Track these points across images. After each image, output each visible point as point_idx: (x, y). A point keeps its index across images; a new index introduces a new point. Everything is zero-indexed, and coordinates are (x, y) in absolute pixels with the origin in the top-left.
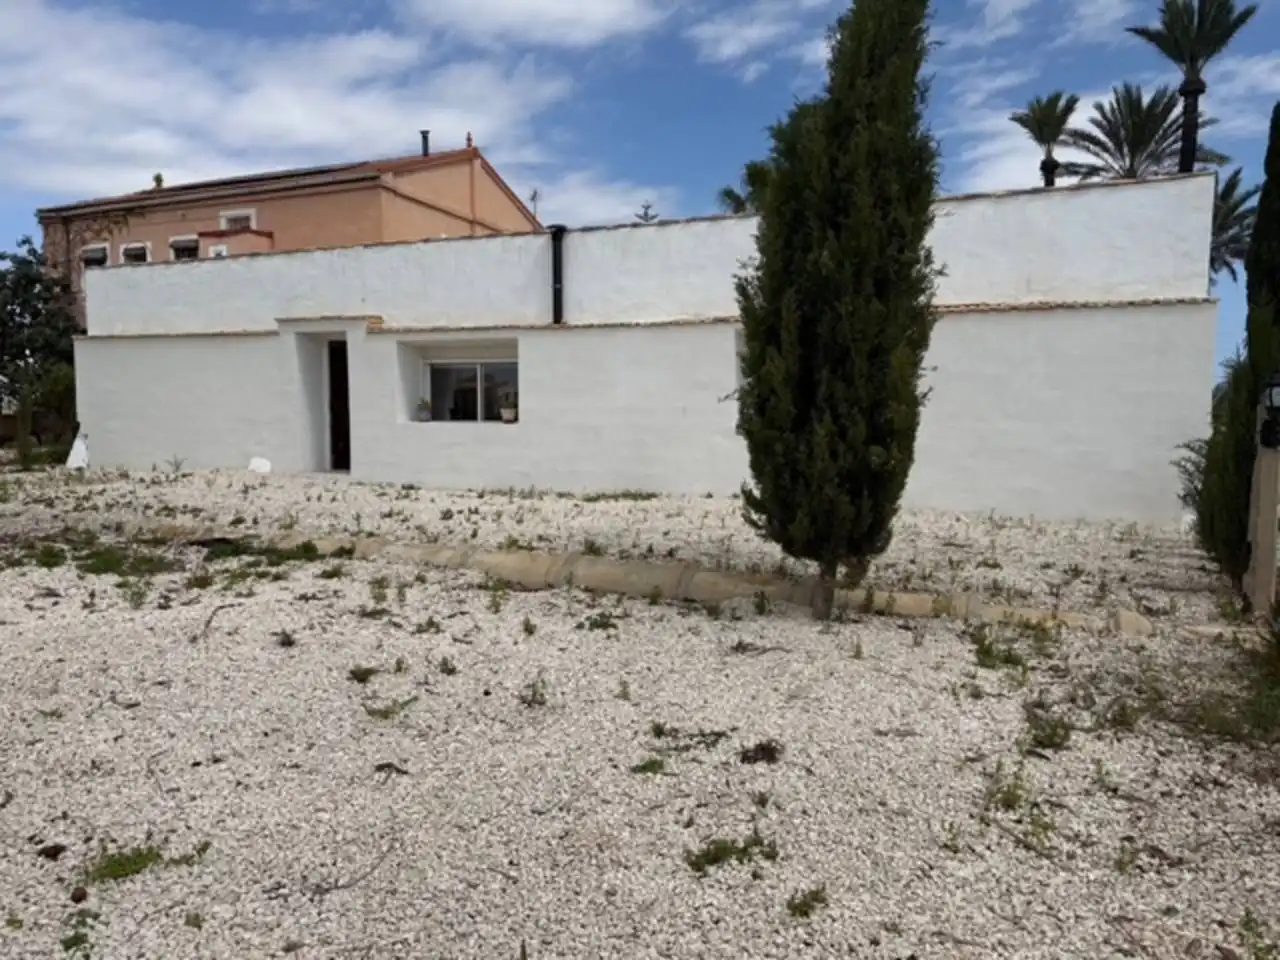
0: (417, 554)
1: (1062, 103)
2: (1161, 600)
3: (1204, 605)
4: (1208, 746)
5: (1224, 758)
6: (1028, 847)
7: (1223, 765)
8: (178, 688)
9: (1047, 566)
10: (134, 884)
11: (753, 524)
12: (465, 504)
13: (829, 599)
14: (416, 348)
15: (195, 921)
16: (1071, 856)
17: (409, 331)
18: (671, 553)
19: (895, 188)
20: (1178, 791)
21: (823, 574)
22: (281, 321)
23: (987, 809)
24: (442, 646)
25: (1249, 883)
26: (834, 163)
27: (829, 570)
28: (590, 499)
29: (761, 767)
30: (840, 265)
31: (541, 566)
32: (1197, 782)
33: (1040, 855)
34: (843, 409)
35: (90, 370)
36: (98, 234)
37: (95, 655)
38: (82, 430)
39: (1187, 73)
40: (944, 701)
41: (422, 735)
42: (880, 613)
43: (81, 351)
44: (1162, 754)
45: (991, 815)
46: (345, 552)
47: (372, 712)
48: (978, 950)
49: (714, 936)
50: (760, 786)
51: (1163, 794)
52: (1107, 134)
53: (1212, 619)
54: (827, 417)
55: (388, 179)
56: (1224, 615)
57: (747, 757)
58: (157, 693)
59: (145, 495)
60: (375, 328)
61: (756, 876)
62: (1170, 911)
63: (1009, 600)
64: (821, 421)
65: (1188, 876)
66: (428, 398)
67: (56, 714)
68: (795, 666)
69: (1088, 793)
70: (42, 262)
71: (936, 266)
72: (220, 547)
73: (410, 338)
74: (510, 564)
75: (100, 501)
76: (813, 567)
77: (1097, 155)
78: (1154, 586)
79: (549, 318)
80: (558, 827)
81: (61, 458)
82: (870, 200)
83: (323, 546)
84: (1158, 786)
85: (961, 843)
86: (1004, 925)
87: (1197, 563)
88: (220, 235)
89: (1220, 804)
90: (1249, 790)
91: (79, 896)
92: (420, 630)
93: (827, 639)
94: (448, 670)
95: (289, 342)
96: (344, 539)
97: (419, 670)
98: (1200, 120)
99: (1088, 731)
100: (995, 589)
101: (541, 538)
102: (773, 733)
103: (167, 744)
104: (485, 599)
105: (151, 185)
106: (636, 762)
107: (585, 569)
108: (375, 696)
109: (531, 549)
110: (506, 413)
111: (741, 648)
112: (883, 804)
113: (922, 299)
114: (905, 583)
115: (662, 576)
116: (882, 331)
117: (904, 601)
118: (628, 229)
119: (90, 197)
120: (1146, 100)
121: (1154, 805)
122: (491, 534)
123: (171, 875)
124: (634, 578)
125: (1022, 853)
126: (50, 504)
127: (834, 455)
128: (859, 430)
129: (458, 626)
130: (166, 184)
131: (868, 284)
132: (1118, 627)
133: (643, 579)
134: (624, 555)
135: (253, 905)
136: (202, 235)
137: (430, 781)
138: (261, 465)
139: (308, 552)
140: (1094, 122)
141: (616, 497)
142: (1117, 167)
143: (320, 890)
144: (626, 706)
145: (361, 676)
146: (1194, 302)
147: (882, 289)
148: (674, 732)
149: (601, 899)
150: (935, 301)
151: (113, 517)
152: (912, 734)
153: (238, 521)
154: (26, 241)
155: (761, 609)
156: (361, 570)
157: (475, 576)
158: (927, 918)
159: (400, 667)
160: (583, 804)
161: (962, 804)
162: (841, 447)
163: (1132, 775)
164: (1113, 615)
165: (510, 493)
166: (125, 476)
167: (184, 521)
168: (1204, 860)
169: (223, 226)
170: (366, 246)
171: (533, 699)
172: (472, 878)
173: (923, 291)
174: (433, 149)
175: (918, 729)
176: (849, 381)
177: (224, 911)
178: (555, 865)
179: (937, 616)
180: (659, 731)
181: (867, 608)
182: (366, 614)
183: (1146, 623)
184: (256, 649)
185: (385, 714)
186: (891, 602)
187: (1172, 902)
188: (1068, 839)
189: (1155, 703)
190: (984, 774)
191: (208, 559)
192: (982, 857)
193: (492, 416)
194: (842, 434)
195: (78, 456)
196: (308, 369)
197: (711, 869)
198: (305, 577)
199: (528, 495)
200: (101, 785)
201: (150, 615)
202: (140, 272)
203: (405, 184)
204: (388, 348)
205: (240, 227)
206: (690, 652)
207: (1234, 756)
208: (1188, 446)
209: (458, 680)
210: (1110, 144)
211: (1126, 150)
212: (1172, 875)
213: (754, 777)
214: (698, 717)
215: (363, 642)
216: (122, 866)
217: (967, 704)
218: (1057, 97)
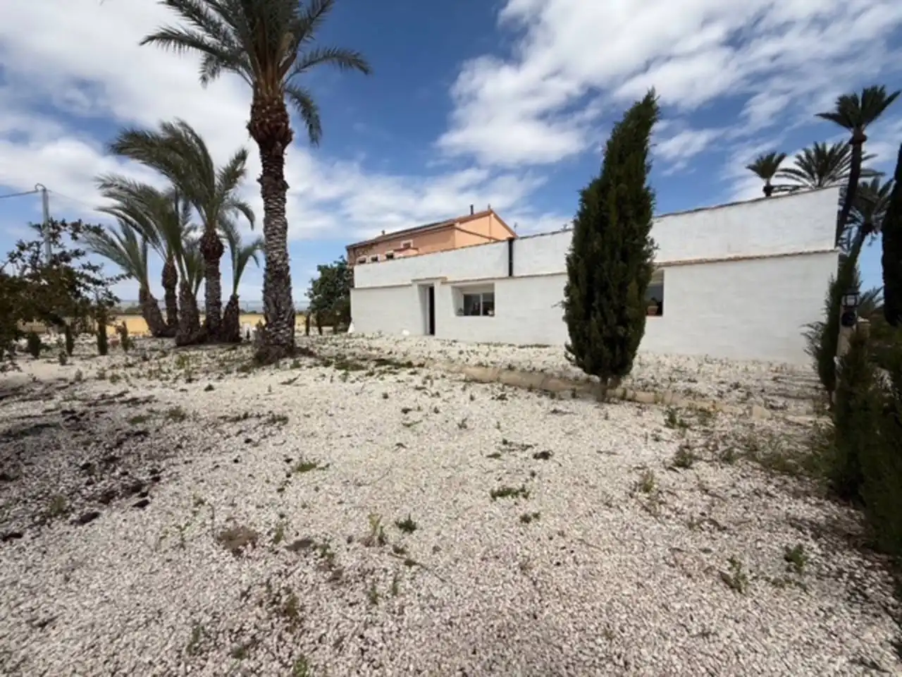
0: (445, 367)
1: (776, 157)
2: (780, 402)
3: (806, 406)
4: (772, 475)
5: (779, 483)
6: (647, 510)
7: (776, 486)
8: (347, 410)
9: (722, 383)
10: (305, 474)
11: (569, 359)
12: (470, 348)
13: (604, 393)
14: (458, 288)
15: (317, 489)
16: (668, 517)
17: (455, 282)
18: (542, 371)
19: (630, 213)
20: (743, 495)
21: (601, 382)
22: (414, 281)
23: (635, 490)
24: (438, 402)
25: (759, 544)
26: (601, 203)
27: (604, 380)
28: (521, 347)
29: (541, 461)
30: (603, 248)
31: (490, 373)
32: (757, 493)
33: (651, 515)
34: (606, 310)
35: (356, 301)
36: (363, 254)
37: (326, 398)
38: (353, 320)
39: (854, 133)
40: (640, 441)
41: (418, 435)
42: (630, 400)
43: (353, 294)
44: (743, 477)
45: (635, 494)
46: (421, 366)
47: (404, 424)
48: (596, 550)
49: (487, 524)
50: (535, 469)
51: (734, 496)
52: (804, 168)
53: (808, 413)
54: (599, 314)
55: (457, 225)
56: (818, 412)
57: (536, 457)
58: (341, 412)
59: (366, 343)
60: (444, 281)
61: (516, 504)
62: (706, 551)
63: (694, 398)
64: (595, 316)
65: (726, 536)
66: (462, 307)
67: (308, 416)
68: (576, 421)
69: (692, 490)
70: (346, 263)
71: (655, 245)
72: (381, 362)
73: (457, 285)
74: (478, 372)
75: (351, 345)
76: (597, 379)
77: (798, 180)
78: (780, 395)
79: (507, 274)
80: (449, 474)
81: (346, 330)
82: (617, 218)
83: (415, 363)
84: (734, 492)
85: (614, 504)
86: (615, 542)
87: (813, 385)
88: (400, 250)
89: (765, 506)
90: (787, 500)
91: (289, 476)
92: (433, 396)
93: (597, 410)
94: (436, 411)
95: (415, 287)
96: (422, 361)
97: (426, 410)
98: (863, 156)
99: (707, 462)
100: (689, 392)
101: (492, 363)
102: (552, 447)
103: (336, 429)
104: (462, 385)
105: (380, 234)
106: (491, 453)
107: (505, 376)
108: (407, 419)
109: (487, 366)
110: (490, 313)
111: (555, 412)
112: (587, 482)
113: (648, 260)
114: (645, 387)
115: (535, 380)
116: (625, 275)
117: (641, 395)
118: (549, 237)
119: (362, 240)
120: (828, 149)
121: (725, 500)
122: (474, 360)
123: (317, 473)
124: (524, 380)
125: (643, 512)
126: (337, 345)
127: (601, 331)
128: (613, 319)
129: (447, 395)
130: (386, 233)
131: (618, 254)
132: (751, 414)
133: (527, 381)
134: (523, 371)
135: (337, 488)
136: (396, 251)
137: (412, 452)
138: (406, 333)
139: (410, 365)
140: (796, 163)
141: (532, 346)
142: (810, 184)
143: (360, 485)
144: (497, 431)
145: (406, 411)
146: (824, 252)
147: (625, 257)
148: (511, 444)
149: (451, 503)
150: (655, 261)
151: (352, 351)
152: (614, 454)
153: (391, 353)
154: (342, 257)
155: (574, 396)
156: (424, 372)
157: (463, 376)
158: (581, 533)
159: (419, 409)
160: (462, 467)
161: (623, 487)
162: (604, 327)
163: (721, 485)
164: (749, 408)
165: (489, 344)
166: (363, 336)
167: (374, 352)
168: (740, 529)
169: (402, 247)
170: (442, 251)
171: (462, 426)
172: (409, 488)
173: (648, 256)
174: (475, 212)
175: (619, 452)
176: (609, 298)
177: (327, 487)
178: (441, 488)
179: (656, 403)
180: (505, 442)
181: (623, 398)
182: (418, 389)
183: (768, 413)
184: (376, 398)
185: (409, 426)
186: (635, 395)
187: (710, 547)
188: (671, 510)
189: (751, 451)
190: (642, 475)
191: (376, 366)
192: (622, 511)
193: (486, 313)
194: (605, 321)
195: (351, 329)
196: (422, 297)
197: (498, 498)
198: (404, 374)
199: (496, 345)
200: (312, 440)
201: (347, 385)
202: (375, 264)
203: (463, 226)
204: (448, 288)
205: (407, 247)
206: (533, 412)
207: (786, 483)
208: (809, 326)
209: (439, 416)
210: (807, 174)
211: (816, 176)
212: (717, 534)
213: (536, 464)
214: (524, 438)
215: (410, 399)
216: (303, 468)
217: (651, 442)
218: (773, 155)
